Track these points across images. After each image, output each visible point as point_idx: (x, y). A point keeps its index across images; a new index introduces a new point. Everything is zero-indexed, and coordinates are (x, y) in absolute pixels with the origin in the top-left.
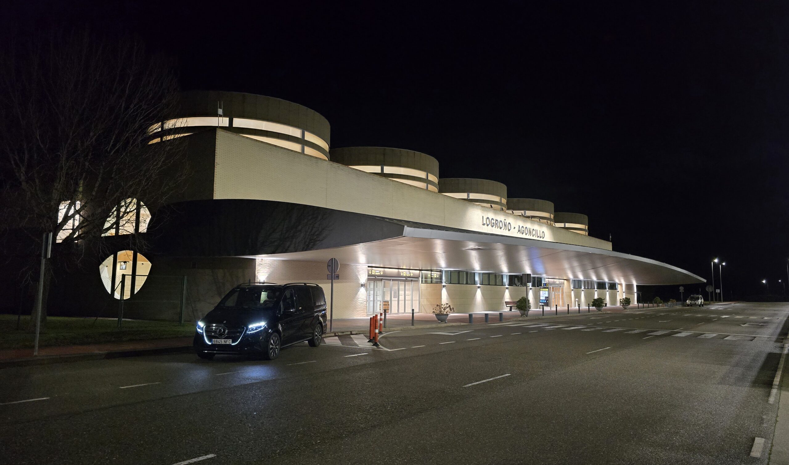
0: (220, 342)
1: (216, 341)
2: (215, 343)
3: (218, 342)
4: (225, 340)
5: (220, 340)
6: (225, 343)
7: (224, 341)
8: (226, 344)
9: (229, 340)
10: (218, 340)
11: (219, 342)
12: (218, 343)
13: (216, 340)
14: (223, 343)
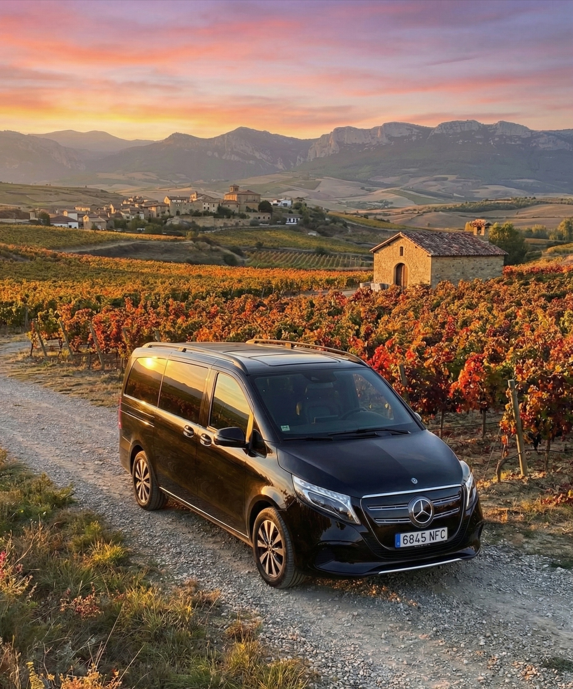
0: (421, 539)
1: (408, 539)
2: (409, 545)
3: (414, 539)
4: (432, 531)
5: (420, 533)
6: (432, 541)
7: (431, 534)
8: (435, 541)
9: (441, 529)
10: (415, 534)
11: (419, 541)
12: (415, 544)
13: (408, 534)
14: (428, 541)
